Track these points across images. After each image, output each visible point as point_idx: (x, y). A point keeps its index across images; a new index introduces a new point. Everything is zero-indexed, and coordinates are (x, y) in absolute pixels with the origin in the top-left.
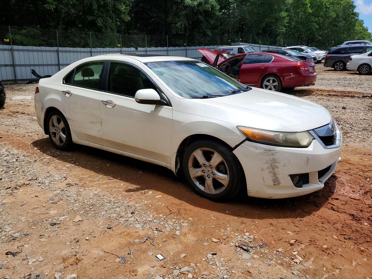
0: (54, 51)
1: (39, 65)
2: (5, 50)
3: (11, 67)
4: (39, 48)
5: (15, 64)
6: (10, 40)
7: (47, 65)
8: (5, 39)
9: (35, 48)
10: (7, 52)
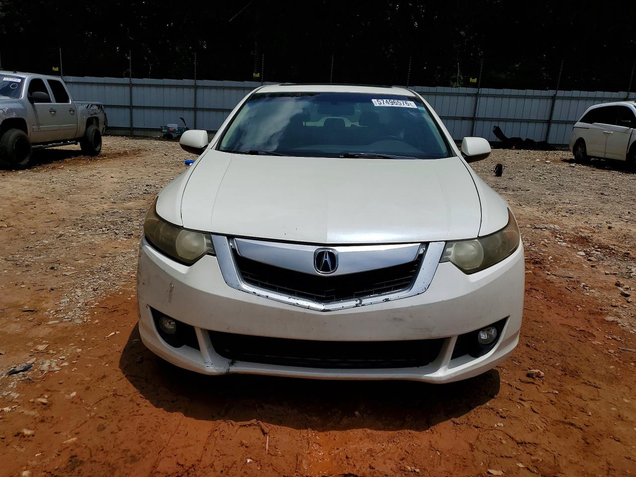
0: (547, 98)
1: (506, 120)
2: (468, 95)
3: (470, 121)
4: (522, 92)
5: (476, 116)
6: (478, 80)
7: (529, 121)
8: (471, 79)
9: (515, 92)
10: (471, 97)
